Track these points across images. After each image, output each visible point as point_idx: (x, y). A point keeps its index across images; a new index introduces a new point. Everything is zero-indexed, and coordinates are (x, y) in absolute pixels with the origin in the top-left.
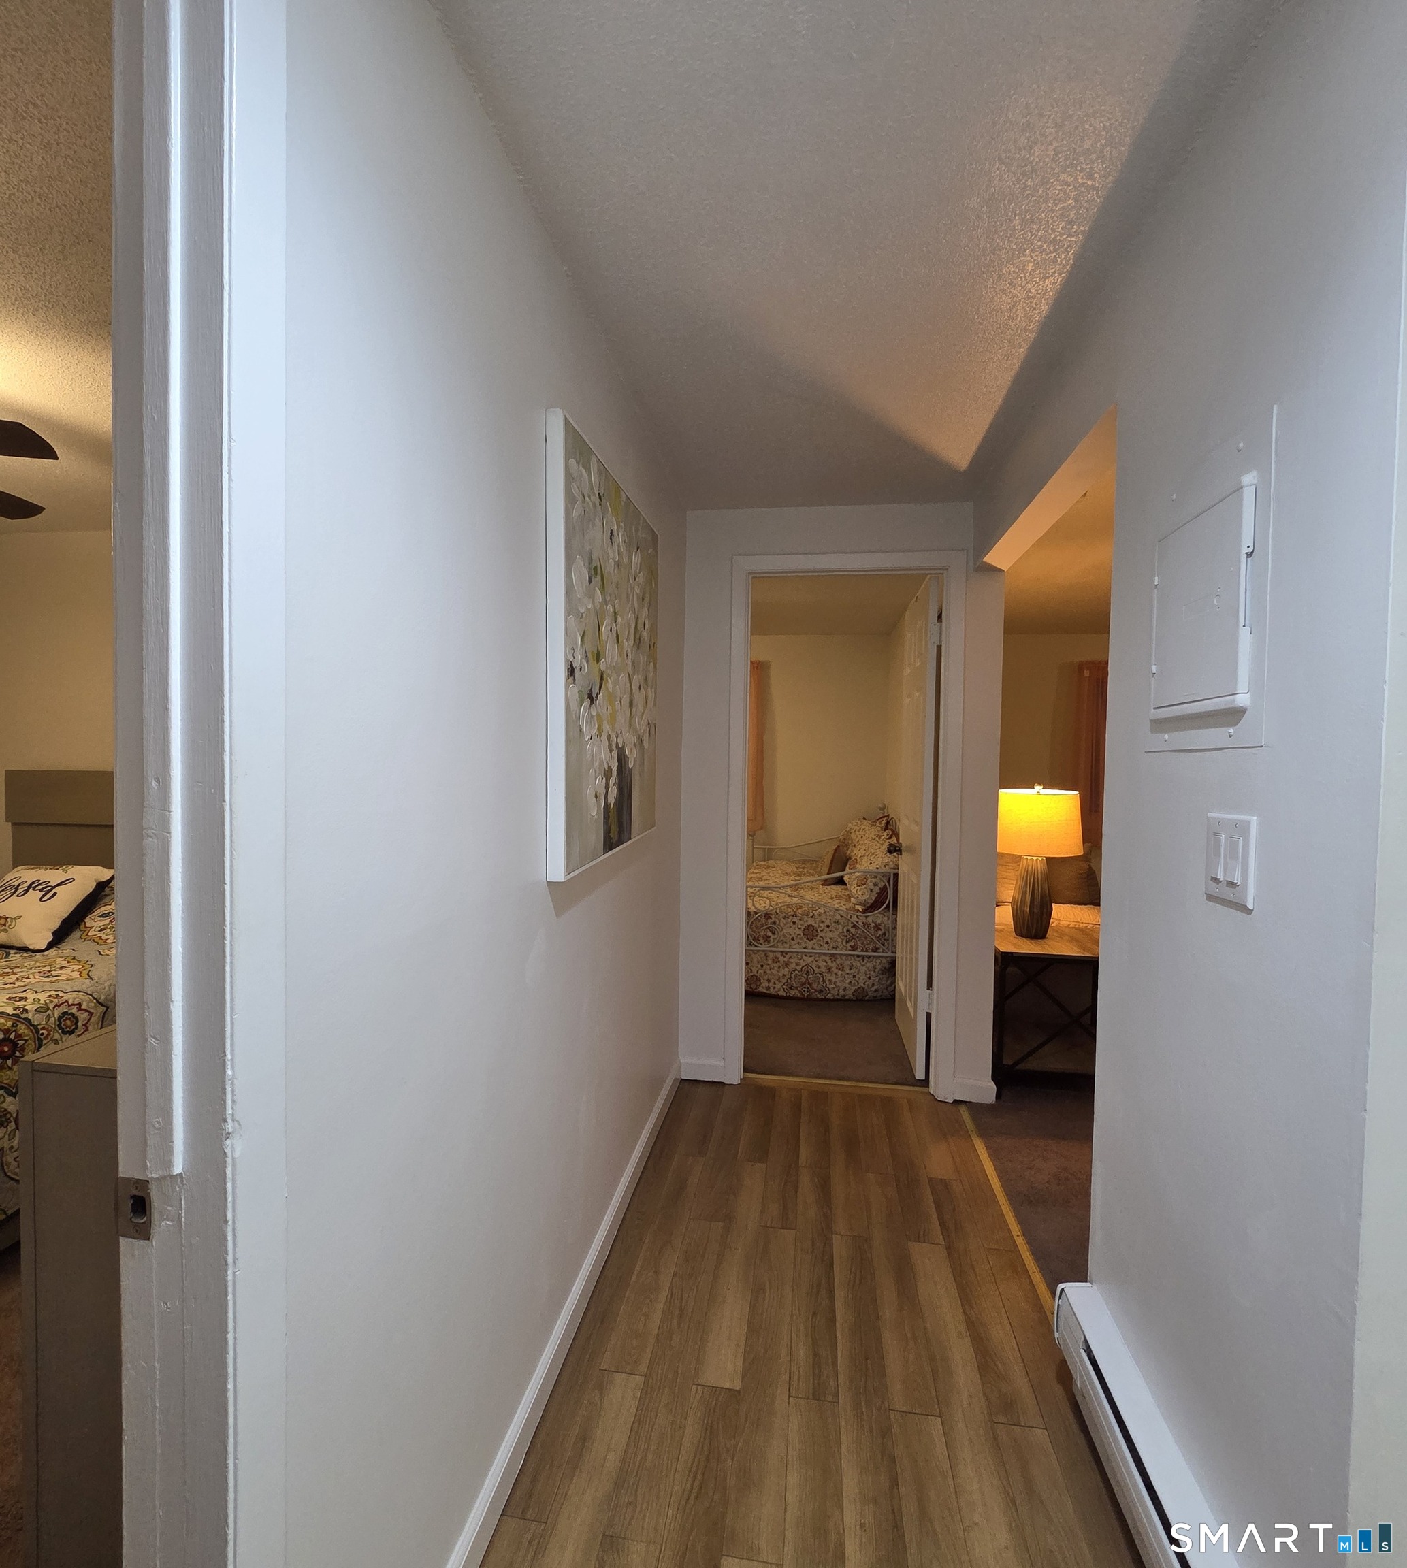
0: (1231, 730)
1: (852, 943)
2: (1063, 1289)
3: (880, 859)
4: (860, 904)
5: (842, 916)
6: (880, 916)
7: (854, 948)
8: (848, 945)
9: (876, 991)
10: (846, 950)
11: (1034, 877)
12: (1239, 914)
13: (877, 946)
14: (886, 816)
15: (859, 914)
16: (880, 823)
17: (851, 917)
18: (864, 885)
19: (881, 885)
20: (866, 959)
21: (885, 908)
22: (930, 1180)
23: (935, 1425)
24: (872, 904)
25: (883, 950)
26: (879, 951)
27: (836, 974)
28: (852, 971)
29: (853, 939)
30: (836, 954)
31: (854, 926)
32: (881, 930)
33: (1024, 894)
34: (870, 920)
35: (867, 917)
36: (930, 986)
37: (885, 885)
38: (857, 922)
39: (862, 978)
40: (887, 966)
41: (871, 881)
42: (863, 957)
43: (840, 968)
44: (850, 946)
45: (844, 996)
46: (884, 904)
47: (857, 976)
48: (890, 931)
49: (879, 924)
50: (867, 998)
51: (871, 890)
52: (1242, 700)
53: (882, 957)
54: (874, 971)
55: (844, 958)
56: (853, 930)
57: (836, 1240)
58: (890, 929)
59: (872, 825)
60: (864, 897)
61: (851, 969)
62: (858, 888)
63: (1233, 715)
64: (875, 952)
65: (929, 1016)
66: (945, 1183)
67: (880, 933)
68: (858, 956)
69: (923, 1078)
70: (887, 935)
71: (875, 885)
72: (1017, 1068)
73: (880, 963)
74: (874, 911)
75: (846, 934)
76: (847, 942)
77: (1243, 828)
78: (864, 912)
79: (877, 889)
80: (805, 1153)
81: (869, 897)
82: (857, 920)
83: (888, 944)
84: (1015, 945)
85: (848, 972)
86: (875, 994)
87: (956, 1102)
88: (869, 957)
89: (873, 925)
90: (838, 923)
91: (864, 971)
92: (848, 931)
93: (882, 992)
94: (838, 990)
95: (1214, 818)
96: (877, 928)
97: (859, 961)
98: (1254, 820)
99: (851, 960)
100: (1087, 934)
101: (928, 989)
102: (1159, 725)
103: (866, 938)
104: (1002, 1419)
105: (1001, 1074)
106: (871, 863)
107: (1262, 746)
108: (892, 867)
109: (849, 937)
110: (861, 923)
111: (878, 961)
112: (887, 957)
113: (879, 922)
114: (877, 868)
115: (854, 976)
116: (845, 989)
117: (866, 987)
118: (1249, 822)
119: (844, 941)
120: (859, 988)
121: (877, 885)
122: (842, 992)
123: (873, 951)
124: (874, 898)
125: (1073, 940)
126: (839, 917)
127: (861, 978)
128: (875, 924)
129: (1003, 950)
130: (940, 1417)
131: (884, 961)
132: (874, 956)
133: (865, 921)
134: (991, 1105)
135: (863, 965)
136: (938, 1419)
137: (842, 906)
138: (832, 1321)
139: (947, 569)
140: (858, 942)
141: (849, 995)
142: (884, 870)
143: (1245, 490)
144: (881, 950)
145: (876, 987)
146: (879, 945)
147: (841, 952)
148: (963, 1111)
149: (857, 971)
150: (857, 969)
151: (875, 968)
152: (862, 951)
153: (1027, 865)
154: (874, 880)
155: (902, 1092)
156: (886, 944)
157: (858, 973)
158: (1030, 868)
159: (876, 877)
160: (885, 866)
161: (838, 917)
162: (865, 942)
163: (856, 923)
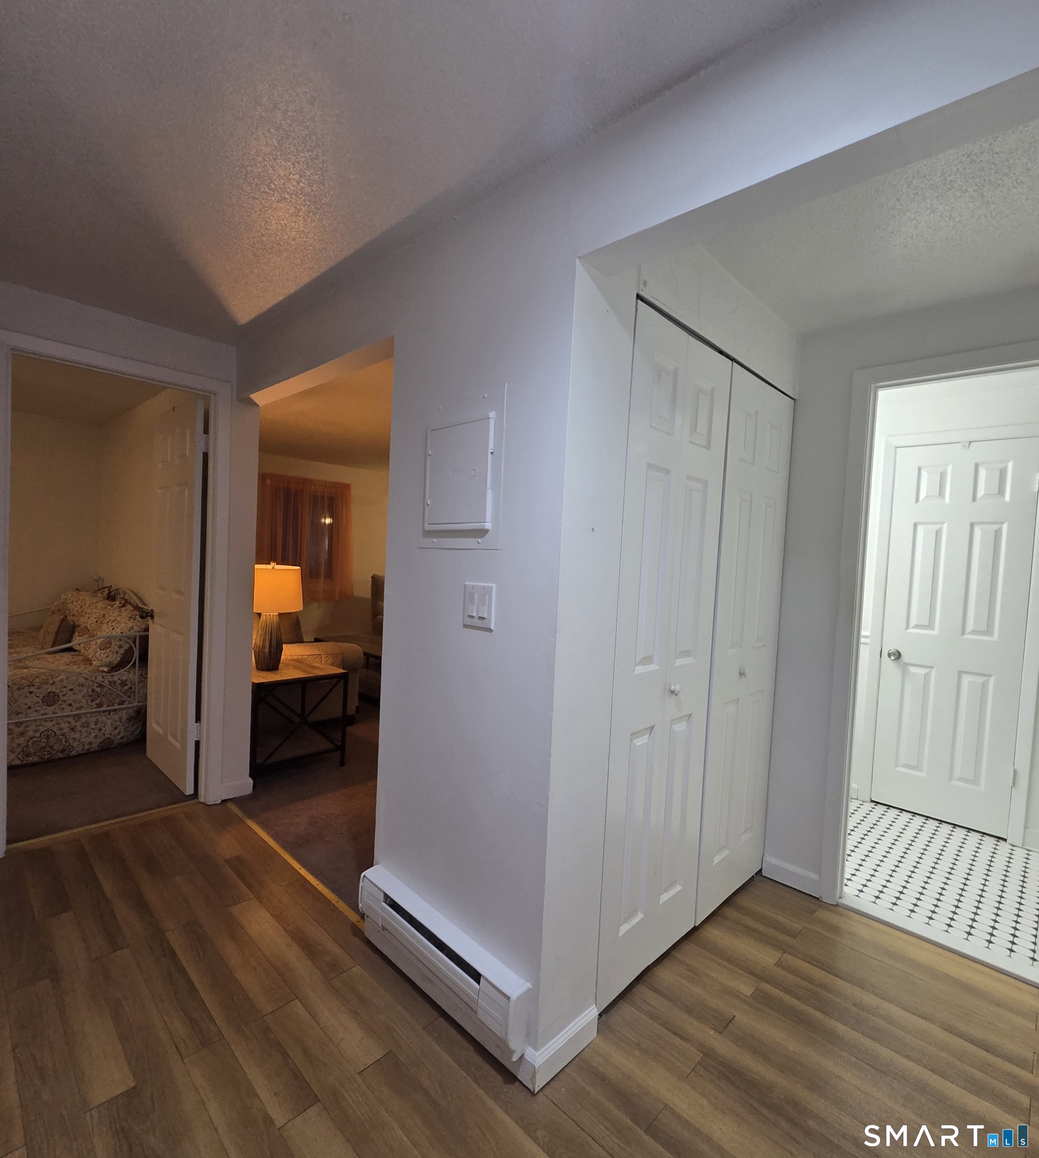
0: (480, 540)
1: (98, 701)
2: (364, 876)
3: (123, 625)
4: (106, 665)
5: (86, 679)
6: (126, 673)
7: (99, 705)
8: (94, 703)
9: (122, 738)
10: (91, 709)
11: (272, 627)
12: (485, 633)
13: (124, 699)
14: (108, 587)
15: (104, 674)
16: (102, 593)
17: (96, 678)
18: (108, 648)
19: (126, 647)
20: (112, 713)
21: (132, 665)
22: (226, 861)
23: (297, 1005)
24: (117, 664)
25: (130, 701)
26: (125, 703)
27: (80, 731)
28: (98, 726)
29: (98, 697)
30: (79, 714)
31: (100, 686)
32: (127, 685)
33: (264, 641)
34: (116, 678)
35: (112, 676)
36: (198, 719)
37: (131, 646)
38: (103, 682)
39: (109, 728)
40: (133, 714)
41: (115, 645)
42: (109, 712)
43: (86, 725)
44: (96, 704)
45: (89, 749)
46: (130, 662)
47: (103, 729)
48: (136, 685)
49: (126, 680)
50: (112, 746)
51: (117, 652)
52: (488, 526)
53: (128, 708)
54: (121, 721)
55: (89, 716)
56: (98, 690)
57: (170, 936)
58: (136, 682)
59: (94, 596)
60: (108, 660)
61: (96, 725)
62: (102, 651)
63: (482, 532)
64: (122, 705)
65: (197, 744)
66: (238, 858)
67: (126, 688)
68: (104, 711)
69: (192, 792)
70: (133, 688)
71: (120, 647)
72: (268, 762)
73: (126, 713)
74: (118, 671)
75: (91, 694)
76: (92, 701)
77: (488, 590)
78: (109, 672)
79: (122, 651)
80: (108, 887)
81: (115, 658)
82: (103, 680)
83: (134, 696)
84: (263, 678)
85: (94, 727)
86: (121, 741)
87: (224, 801)
88: (115, 710)
89: (119, 682)
90: (82, 685)
91: (110, 724)
92: (93, 690)
93: (128, 737)
94: (83, 745)
95: (469, 585)
96: (123, 683)
97: (105, 715)
98: (494, 585)
99: (97, 716)
100: (302, 663)
101: (196, 722)
102: (429, 534)
103: (111, 694)
104: (333, 975)
105: (256, 771)
106: (113, 629)
107: (498, 550)
108: (137, 630)
109: (93, 696)
110: (107, 682)
111: (124, 712)
112: (133, 707)
113: (124, 678)
114: (122, 633)
115: (100, 730)
116: (90, 744)
117: (112, 737)
118: (492, 587)
119: (90, 700)
120: (105, 739)
121: (121, 648)
122: (87, 747)
123: (119, 704)
124: (119, 659)
125: (296, 668)
126: (84, 680)
127: (107, 730)
128: (121, 681)
129: (256, 682)
130: (297, 998)
131: (130, 711)
132: (120, 709)
133: (111, 680)
134: (250, 794)
135: (108, 719)
136: (297, 1000)
137: (85, 670)
138: (193, 989)
139: (215, 394)
140: (104, 699)
141: (95, 747)
142: (129, 634)
143: (491, 420)
144: (127, 703)
145: (122, 734)
146: (125, 698)
147: (86, 711)
148: (232, 807)
149: (103, 725)
150: (103, 723)
151: (121, 719)
152: (109, 706)
153: (266, 620)
154: (118, 643)
155: (176, 809)
156: (132, 696)
157: (104, 726)
158: (269, 621)
159: (120, 640)
160: (130, 630)
161: (82, 680)
162: (112, 698)
163: (101, 683)
